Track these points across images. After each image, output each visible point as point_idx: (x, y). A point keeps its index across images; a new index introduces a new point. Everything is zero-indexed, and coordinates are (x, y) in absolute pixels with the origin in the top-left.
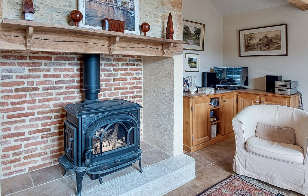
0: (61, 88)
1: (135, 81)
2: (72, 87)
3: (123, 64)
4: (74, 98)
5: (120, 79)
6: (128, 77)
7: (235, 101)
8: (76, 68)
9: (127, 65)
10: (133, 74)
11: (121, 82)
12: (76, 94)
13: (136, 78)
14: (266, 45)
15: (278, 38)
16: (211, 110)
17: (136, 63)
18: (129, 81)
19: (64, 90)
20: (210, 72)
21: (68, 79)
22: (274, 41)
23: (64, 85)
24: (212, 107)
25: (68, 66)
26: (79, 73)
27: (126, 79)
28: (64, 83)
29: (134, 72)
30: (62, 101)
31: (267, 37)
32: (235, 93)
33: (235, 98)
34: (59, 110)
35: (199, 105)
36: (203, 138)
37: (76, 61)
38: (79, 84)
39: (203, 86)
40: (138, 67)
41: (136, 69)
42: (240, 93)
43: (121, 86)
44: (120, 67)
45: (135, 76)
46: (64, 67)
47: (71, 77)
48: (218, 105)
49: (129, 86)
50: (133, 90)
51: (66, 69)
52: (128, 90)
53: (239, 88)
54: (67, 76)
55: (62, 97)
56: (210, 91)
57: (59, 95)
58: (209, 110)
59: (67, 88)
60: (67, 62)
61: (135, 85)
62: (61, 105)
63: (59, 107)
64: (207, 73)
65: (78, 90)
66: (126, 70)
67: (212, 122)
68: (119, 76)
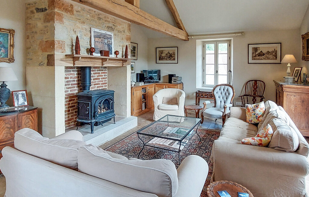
0: (69, 85)
1: (104, 80)
2: (74, 84)
3: (98, 70)
4: (75, 90)
5: (96, 79)
6: (100, 77)
7: (154, 89)
8: (76, 73)
9: (100, 70)
10: (102, 76)
11: (97, 80)
12: (76, 88)
13: (104, 78)
14: (169, 57)
15: (174, 54)
16: (142, 95)
17: (104, 69)
18: (100, 80)
19: (70, 86)
20: (140, 73)
21: (72, 79)
22: (172, 56)
23: (70, 83)
24: (143, 93)
25: (72, 72)
26: (77, 76)
27: (99, 79)
28: (70, 82)
29: (103, 74)
30: (69, 92)
31: (169, 53)
32: (154, 85)
33: (154, 88)
34: (68, 97)
35: (137, 92)
36: (138, 110)
37: (76, 69)
38: (77, 82)
39: (137, 81)
40: (105, 72)
41: (104, 73)
42: (156, 84)
43: (97, 83)
44: (96, 72)
45: (103, 77)
46: (70, 73)
47: (74, 78)
48: (145, 92)
49: (101, 83)
50: (103, 85)
51: (71, 74)
52: (100, 85)
53: (156, 82)
54: (71, 78)
55: (69, 90)
56: (142, 84)
57: (68, 89)
58: (141, 95)
59: (72, 85)
60: (72, 70)
61: (104, 82)
62: (69, 94)
63: (68, 95)
64: (139, 74)
65: (77, 85)
66: (99, 73)
67: (143, 101)
68: (96, 77)
